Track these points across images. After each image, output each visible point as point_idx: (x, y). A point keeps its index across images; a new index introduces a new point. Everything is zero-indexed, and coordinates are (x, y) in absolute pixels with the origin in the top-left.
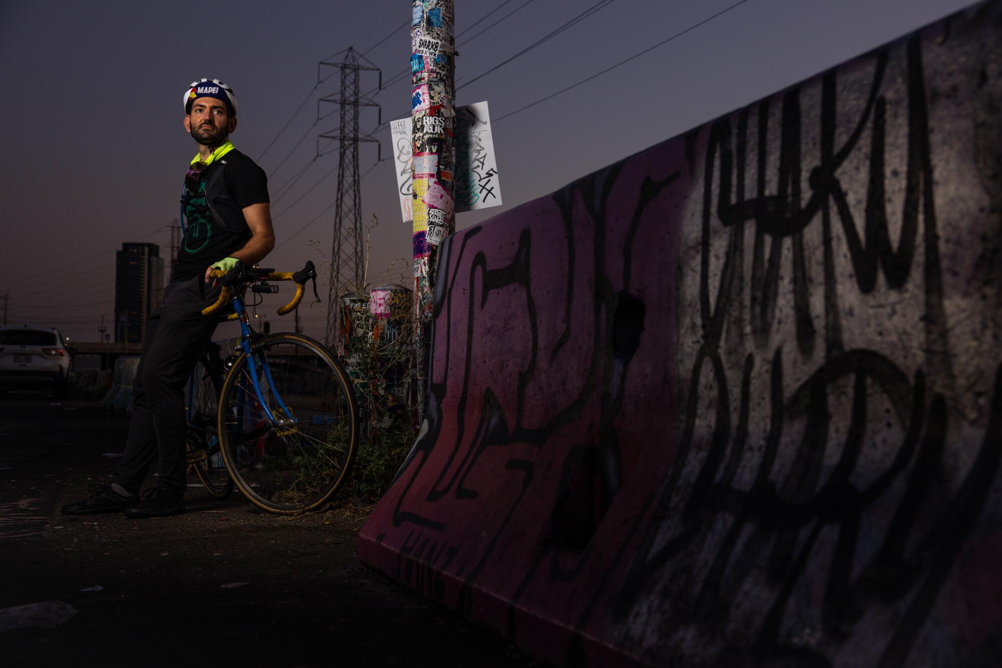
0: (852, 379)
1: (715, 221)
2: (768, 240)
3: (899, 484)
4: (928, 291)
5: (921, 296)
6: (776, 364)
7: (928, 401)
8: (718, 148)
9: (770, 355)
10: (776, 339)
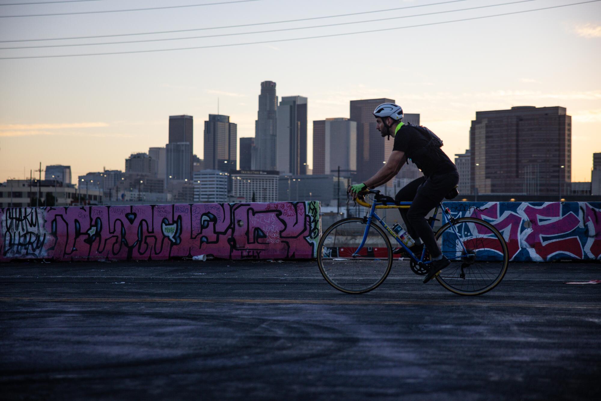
0: (29, 234)
1: (8, 218)
2: (17, 222)
3: (36, 241)
4: (38, 227)
5: (37, 228)
6: (19, 233)
7: (38, 235)
8: (8, 211)
9: (18, 232)
10: (19, 230)
